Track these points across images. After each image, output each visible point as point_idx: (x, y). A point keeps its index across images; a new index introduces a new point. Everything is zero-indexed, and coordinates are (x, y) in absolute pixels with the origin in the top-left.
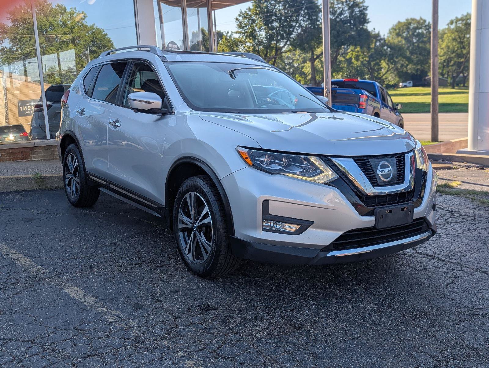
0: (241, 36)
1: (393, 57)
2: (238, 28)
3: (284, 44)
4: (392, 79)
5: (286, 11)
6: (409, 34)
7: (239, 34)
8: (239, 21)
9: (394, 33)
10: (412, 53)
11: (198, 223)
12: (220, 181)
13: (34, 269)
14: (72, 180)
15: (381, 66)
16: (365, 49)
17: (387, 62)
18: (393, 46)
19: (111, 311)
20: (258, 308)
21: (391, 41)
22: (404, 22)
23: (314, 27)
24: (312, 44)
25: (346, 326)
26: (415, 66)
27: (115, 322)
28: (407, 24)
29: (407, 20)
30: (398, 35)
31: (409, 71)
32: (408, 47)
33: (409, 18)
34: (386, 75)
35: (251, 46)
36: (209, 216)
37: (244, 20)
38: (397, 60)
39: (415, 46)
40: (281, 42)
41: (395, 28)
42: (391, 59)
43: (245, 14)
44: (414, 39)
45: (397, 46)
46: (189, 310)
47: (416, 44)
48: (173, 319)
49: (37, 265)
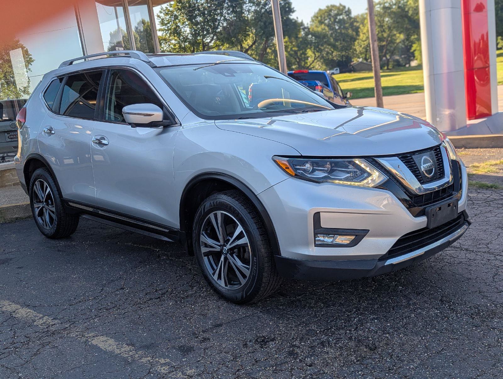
0: (165, 34)
1: (318, 45)
2: (160, 25)
3: (211, 39)
4: (319, 67)
5: (209, 5)
6: (330, 20)
7: (163, 32)
8: (160, 17)
9: (316, 20)
10: (336, 40)
11: (230, 245)
12: (257, 197)
13: (41, 321)
14: (44, 209)
15: (308, 55)
16: (293, 39)
17: (313, 51)
18: (317, 34)
19: (157, 359)
20: (318, 332)
21: (316, 29)
22: (325, 10)
23: (240, 19)
24: (239, 37)
25: (422, 339)
26: (340, 53)
27: (169, 373)
28: (328, 11)
29: (328, 7)
30: (321, 22)
31: (335, 58)
32: (332, 34)
33: (329, 5)
34: (313, 64)
35: (176, 43)
36: (244, 236)
37: (166, 17)
38: (322, 48)
39: (338, 32)
40: (208, 37)
41: (316, 15)
42: (317, 48)
43: (166, 10)
44: (336, 26)
45: (321, 34)
46: (245, 345)
47: (339, 31)
48: (233, 359)
49: (41, 315)
